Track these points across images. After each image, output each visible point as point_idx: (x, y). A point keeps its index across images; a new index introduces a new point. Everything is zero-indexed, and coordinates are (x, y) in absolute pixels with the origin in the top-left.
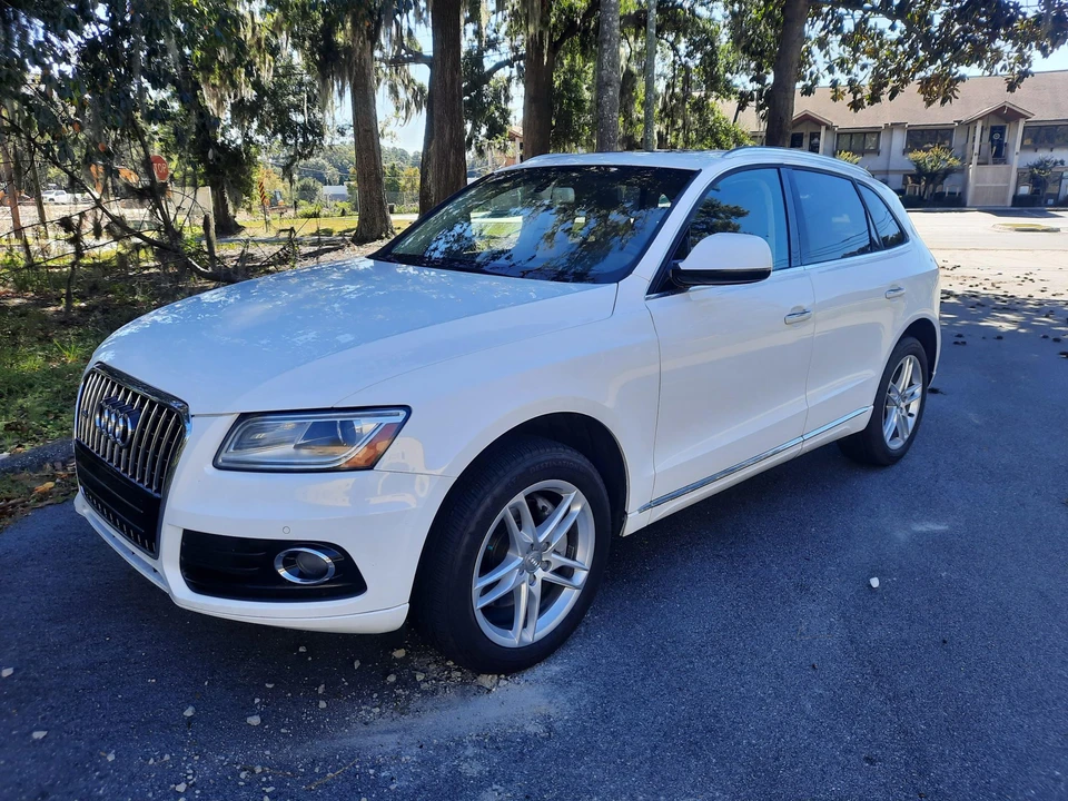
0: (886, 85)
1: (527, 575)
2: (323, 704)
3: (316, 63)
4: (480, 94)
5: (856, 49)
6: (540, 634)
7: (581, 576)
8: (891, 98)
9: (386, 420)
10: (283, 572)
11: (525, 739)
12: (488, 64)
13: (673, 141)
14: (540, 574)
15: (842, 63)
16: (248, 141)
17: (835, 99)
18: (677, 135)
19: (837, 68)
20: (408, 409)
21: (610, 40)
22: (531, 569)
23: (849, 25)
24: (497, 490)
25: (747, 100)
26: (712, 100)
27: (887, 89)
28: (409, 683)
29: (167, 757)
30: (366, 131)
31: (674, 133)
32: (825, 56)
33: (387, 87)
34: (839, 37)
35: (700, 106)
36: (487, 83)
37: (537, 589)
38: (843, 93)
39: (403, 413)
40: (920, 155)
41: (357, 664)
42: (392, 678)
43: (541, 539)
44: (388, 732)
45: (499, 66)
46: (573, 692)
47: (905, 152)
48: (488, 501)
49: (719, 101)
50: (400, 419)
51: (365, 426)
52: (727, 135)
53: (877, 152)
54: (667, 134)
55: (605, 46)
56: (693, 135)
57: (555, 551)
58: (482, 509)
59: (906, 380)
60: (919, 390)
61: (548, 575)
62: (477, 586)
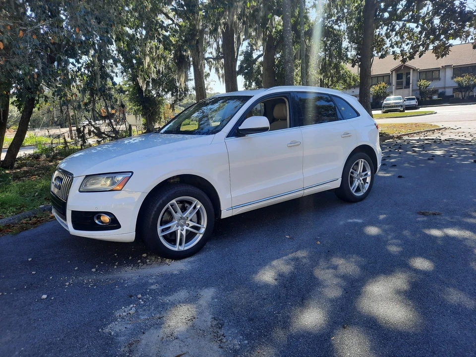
0: (418, 51)
1: (180, 228)
2: (115, 267)
3: (176, 63)
4: (252, 68)
5: (402, 37)
6: (186, 248)
7: (203, 230)
8: (420, 57)
9: (125, 176)
10: (97, 221)
11: (172, 275)
12: (255, 56)
13: (327, 82)
14: (185, 228)
15: (397, 43)
16: (159, 95)
17: (395, 59)
18: (328, 79)
19: (395, 46)
20: (132, 173)
21: (288, 44)
22: (182, 226)
23: (397, 28)
24: (164, 198)
25: (355, 63)
26: (342, 64)
27: (418, 53)
28: (144, 263)
29: (66, 278)
30: (200, 88)
31: (327, 79)
32: (390, 41)
33: (214, 69)
34: (394, 33)
35: (337, 67)
36: (255, 64)
37: (184, 233)
38: (398, 56)
39: (131, 174)
40: (460, 79)
41: (130, 258)
42: (139, 261)
43: (184, 216)
44: (132, 273)
45: (259, 56)
46: (194, 264)
47: (452, 78)
48: (161, 201)
49: (345, 63)
50: (130, 175)
51: (120, 178)
52: (350, 78)
53: (439, 79)
54: (324, 79)
55: (286, 47)
56: (335, 79)
57: (191, 220)
58: (158, 204)
59: (360, 169)
60: (369, 173)
61: (188, 228)
62: (159, 229)
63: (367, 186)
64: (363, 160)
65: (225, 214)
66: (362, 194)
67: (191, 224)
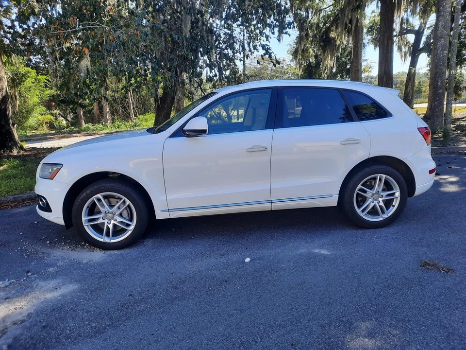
1: (107, 221)
7: (132, 228)
10: (40, 203)
11: (79, 263)
20: (62, 165)
22: (109, 219)
24: (88, 192)
43: (111, 211)
48: (85, 194)
50: (60, 167)
57: (121, 215)
58: (83, 196)
59: (378, 187)
60: (398, 194)
61: (115, 223)
62: (84, 218)
63: (392, 210)
64: (384, 176)
65: (160, 215)
66: (381, 219)
67: (119, 219)
